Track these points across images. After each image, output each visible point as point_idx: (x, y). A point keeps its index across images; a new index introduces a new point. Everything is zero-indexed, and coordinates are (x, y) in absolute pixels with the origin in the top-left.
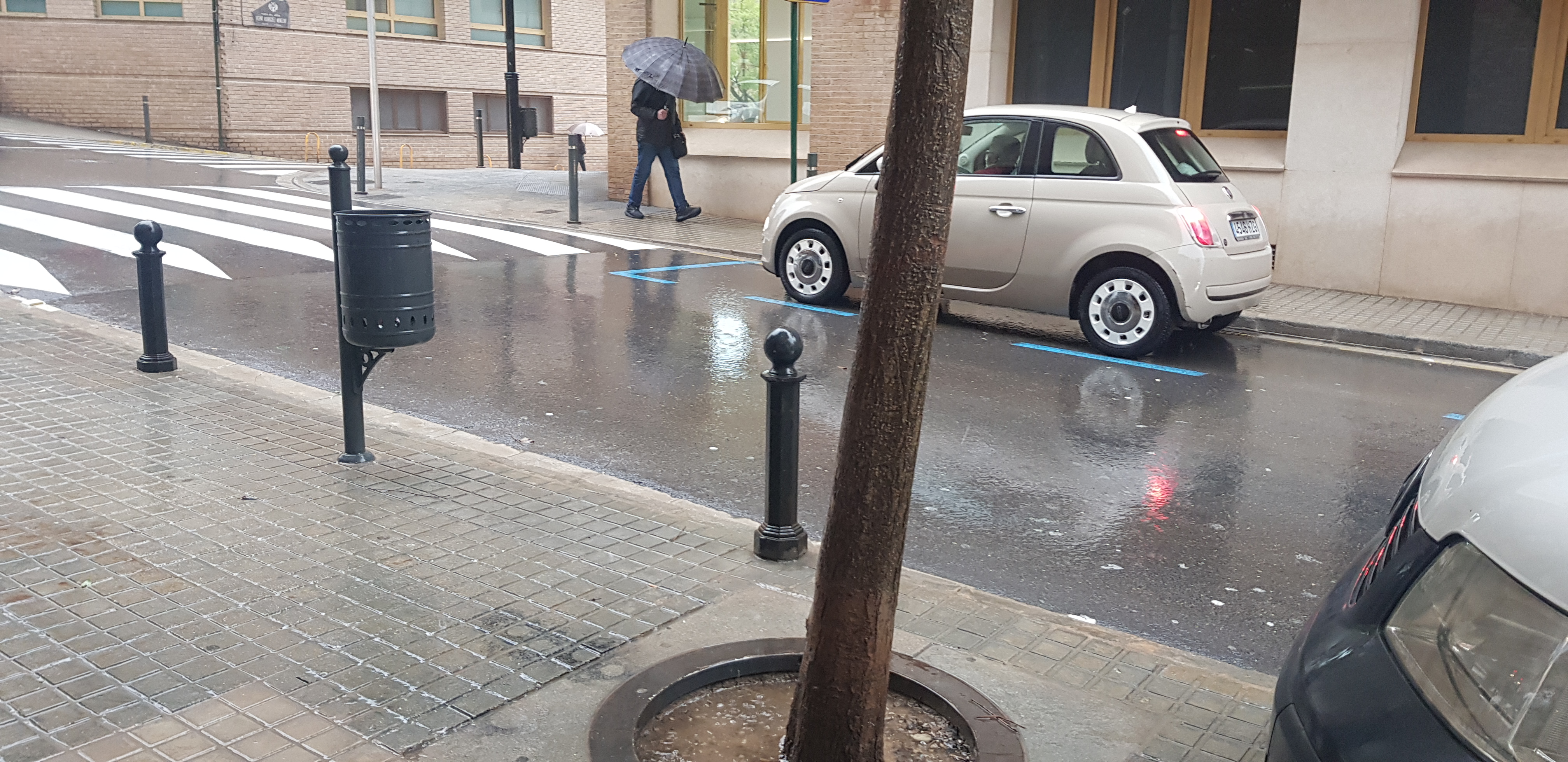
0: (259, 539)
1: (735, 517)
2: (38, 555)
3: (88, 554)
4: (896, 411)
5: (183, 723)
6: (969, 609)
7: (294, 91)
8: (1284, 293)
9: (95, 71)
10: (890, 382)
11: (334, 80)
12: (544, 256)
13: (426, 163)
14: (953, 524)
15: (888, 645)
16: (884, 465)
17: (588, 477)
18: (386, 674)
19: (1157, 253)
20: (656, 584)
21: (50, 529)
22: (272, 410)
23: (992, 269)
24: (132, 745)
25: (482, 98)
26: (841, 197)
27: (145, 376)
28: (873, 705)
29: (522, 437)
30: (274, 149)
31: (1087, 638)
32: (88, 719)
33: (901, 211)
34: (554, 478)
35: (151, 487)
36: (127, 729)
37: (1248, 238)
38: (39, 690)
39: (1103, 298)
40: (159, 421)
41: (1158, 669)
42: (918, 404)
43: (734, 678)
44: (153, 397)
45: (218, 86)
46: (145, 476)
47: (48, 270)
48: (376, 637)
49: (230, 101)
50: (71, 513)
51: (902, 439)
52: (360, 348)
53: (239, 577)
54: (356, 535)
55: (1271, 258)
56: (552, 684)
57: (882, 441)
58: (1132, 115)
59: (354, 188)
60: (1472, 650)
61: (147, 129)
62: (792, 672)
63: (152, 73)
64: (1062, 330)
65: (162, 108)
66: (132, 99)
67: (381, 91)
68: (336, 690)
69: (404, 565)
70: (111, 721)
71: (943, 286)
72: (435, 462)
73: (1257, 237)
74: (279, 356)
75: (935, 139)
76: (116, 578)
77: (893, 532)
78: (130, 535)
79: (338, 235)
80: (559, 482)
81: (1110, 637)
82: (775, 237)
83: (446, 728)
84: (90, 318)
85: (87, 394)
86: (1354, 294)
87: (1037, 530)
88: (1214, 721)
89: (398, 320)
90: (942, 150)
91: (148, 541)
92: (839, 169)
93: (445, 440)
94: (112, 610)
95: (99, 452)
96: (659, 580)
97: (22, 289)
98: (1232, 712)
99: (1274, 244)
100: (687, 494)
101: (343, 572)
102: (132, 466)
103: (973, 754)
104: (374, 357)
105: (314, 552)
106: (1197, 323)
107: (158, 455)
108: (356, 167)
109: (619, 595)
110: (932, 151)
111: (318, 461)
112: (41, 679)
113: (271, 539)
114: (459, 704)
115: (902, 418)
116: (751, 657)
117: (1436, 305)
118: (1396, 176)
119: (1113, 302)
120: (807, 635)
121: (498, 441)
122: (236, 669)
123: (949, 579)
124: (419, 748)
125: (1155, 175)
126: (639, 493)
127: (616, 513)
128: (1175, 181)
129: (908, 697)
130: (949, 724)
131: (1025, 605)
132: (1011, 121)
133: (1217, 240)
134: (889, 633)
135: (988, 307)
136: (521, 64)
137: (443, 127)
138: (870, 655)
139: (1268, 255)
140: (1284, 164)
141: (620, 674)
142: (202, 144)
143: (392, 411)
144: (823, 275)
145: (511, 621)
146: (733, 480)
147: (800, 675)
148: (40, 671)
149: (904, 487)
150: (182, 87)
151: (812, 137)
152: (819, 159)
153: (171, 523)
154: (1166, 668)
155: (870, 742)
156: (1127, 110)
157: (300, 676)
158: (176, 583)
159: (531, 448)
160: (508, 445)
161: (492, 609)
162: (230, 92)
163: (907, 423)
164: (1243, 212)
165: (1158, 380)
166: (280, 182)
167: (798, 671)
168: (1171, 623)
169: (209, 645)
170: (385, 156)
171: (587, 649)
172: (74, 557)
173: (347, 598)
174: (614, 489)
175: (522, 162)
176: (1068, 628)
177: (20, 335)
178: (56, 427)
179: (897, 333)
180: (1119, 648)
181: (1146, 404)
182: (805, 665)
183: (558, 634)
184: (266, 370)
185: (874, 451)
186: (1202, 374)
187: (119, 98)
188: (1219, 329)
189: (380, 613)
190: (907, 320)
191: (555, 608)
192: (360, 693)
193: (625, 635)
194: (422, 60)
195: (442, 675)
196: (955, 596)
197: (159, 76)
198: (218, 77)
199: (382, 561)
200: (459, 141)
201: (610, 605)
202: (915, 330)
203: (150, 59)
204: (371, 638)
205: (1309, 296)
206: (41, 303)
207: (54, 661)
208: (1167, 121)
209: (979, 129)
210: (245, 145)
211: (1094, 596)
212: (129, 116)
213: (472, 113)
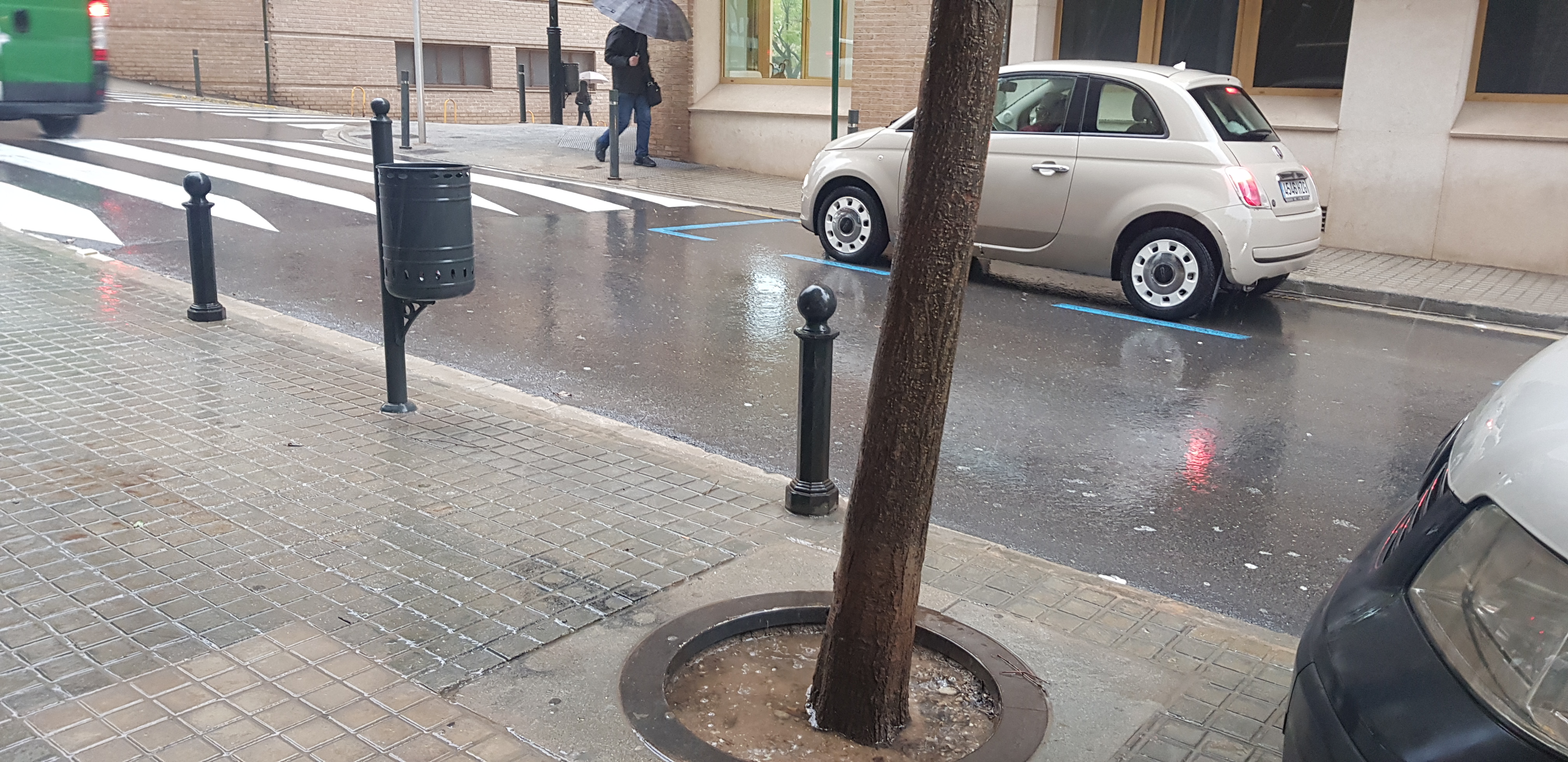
0: (305, 485)
1: (768, 473)
2: (93, 496)
3: (140, 496)
4: (926, 367)
5: (230, 659)
6: (998, 567)
7: (340, 45)
8: (1335, 256)
9: (146, 25)
10: (920, 339)
11: (379, 34)
12: (584, 211)
13: (470, 118)
14: (985, 483)
15: (914, 600)
16: (912, 422)
17: (623, 430)
18: (425, 617)
19: (1203, 213)
20: (687, 536)
21: (104, 472)
22: (318, 360)
23: (1030, 229)
24: (182, 678)
25: (525, 53)
26: (881, 155)
27: (195, 324)
28: (899, 658)
29: (560, 391)
30: (321, 103)
31: (1116, 597)
32: (139, 653)
33: (934, 166)
34: (590, 431)
35: (201, 432)
36: (176, 663)
37: (1298, 199)
38: (93, 625)
39: (1146, 260)
40: (208, 369)
41: (1187, 630)
42: (948, 361)
43: (764, 629)
44: (203, 346)
45: (266, 40)
46: (195, 421)
47: (102, 220)
48: (416, 580)
49: (278, 55)
50: (124, 457)
51: (931, 396)
52: (402, 299)
53: (285, 520)
54: (398, 483)
55: (1321, 220)
56: (586, 630)
57: (911, 398)
58: (1181, 71)
59: (397, 142)
60: (1497, 613)
61: (198, 82)
62: (820, 624)
63: (202, 27)
64: (1104, 291)
65: (212, 61)
66: (182, 52)
67: (424, 45)
68: (377, 630)
69: (443, 512)
70: (162, 655)
71: (975, 244)
72: (475, 413)
73: (1307, 198)
74: (325, 307)
75: (969, 93)
76: (168, 520)
77: (920, 488)
78: (181, 478)
79: (380, 188)
80: (594, 435)
81: (1140, 597)
82: (814, 195)
83: (482, 669)
84: (142, 268)
85: (139, 342)
86: (1407, 258)
87: (1070, 491)
88: (1241, 682)
89: (439, 273)
90: (977, 105)
91: (198, 485)
92: (880, 126)
93: (484, 392)
94: (164, 550)
95: (151, 398)
96: (691, 532)
97: (77, 239)
98: (1261, 673)
99: (1324, 205)
100: (721, 449)
101: (385, 518)
102: (184, 412)
103: (998, 707)
104: (416, 309)
105: (357, 498)
106: (1242, 286)
107: (208, 402)
108: (400, 122)
109: (653, 546)
110: (966, 105)
111: (362, 411)
112: (95, 614)
113: (316, 485)
114: (495, 647)
115: (931, 375)
116: (780, 609)
117: (1491, 270)
118: (1454, 137)
119: (1155, 264)
120: (834, 587)
121: (537, 394)
122: (282, 608)
123: (980, 537)
124: (456, 687)
125: (1203, 134)
126: (674, 447)
127: (651, 466)
128: (1224, 140)
129: (935, 651)
130: (975, 678)
131: (1056, 564)
132: (1056, 77)
133: (1265, 201)
134: (916, 587)
135: (1028, 267)
136: (564, 18)
137: (487, 82)
138: (896, 608)
139: (1317, 217)
140: (1337, 123)
141: (652, 621)
142: (251, 98)
143: (434, 363)
144: (862, 233)
145: (546, 569)
146: (766, 436)
147: (827, 626)
148: (95, 606)
149: (932, 445)
150: (230, 41)
151: (853, 94)
152: (860, 116)
153: (220, 467)
154: (1195, 629)
155: (895, 693)
156: (1176, 66)
157: (341, 617)
158: (224, 525)
159: (569, 401)
160: (546, 398)
161: (528, 556)
162: (278, 46)
163: (937, 381)
164: (1293, 172)
165: (1200, 343)
166: (327, 136)
167: (825, 623)
168: (1202, 586)
169: (256, 585)
170: (429, 111)
171: (621, 598)
172: (126, 498)
173: (388, 543)
174: (649, 443)
175: (564, 118)
176: (1098, 588)
177: (74, 284)
178: (109, 374)
179: (928, 290)
180: (1148, 608)
181: (1188, 366)
182: (832, 615)
183: (592, 582)
184: (312, 320)
185: (903, 407)
186: (1245, 337)
187: (170, 52)
188: (1266, 292)
189: (420, 558)
190: (938, 277)
191: (590, 557)
192: (400, 635)
193: (657, 585)
194: (466, 15)
195: (479, 619)
196: (985, 554)
197: (208, 30)
198: (266, 31)
199: (423, 508)
200: (502, 96)
201: (643, 555)
202: (945, 287)
203: (200, 12)
204: (410, 582)
205: (1360, 259)
206: (96, 253)
207: (108, 597)
208: (1214, 78)
209: (1023, 85)
210: (293, 99)
211: (1126, 557)
212: (180, 70)
213: (515, 68)
